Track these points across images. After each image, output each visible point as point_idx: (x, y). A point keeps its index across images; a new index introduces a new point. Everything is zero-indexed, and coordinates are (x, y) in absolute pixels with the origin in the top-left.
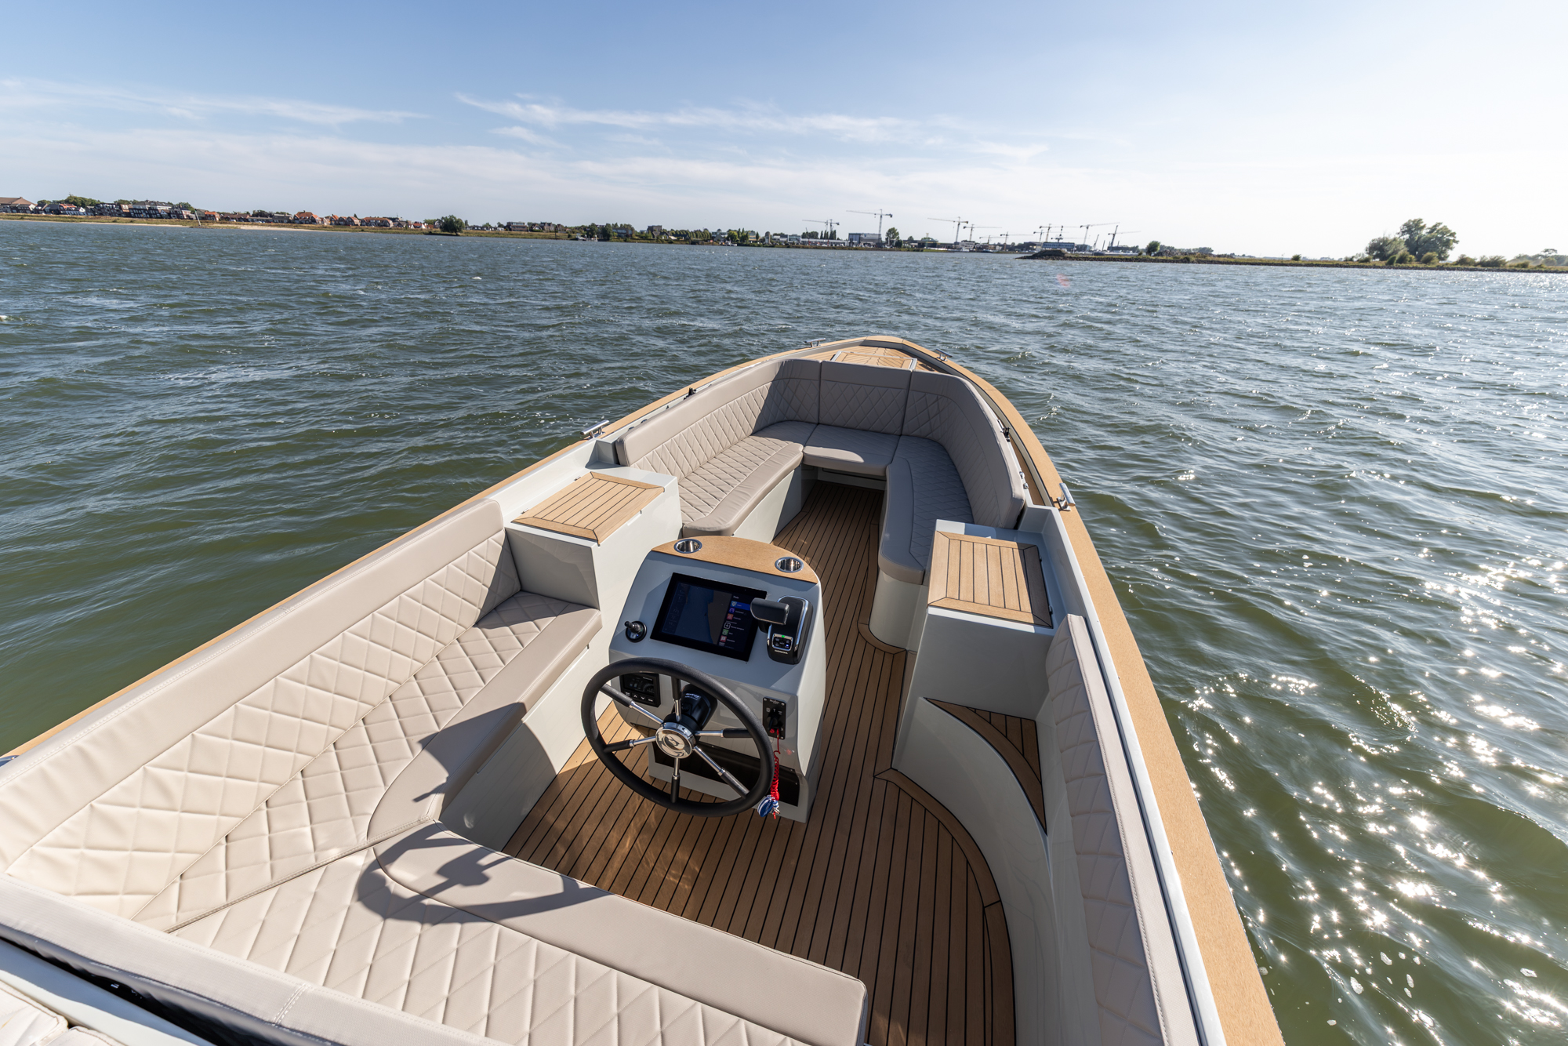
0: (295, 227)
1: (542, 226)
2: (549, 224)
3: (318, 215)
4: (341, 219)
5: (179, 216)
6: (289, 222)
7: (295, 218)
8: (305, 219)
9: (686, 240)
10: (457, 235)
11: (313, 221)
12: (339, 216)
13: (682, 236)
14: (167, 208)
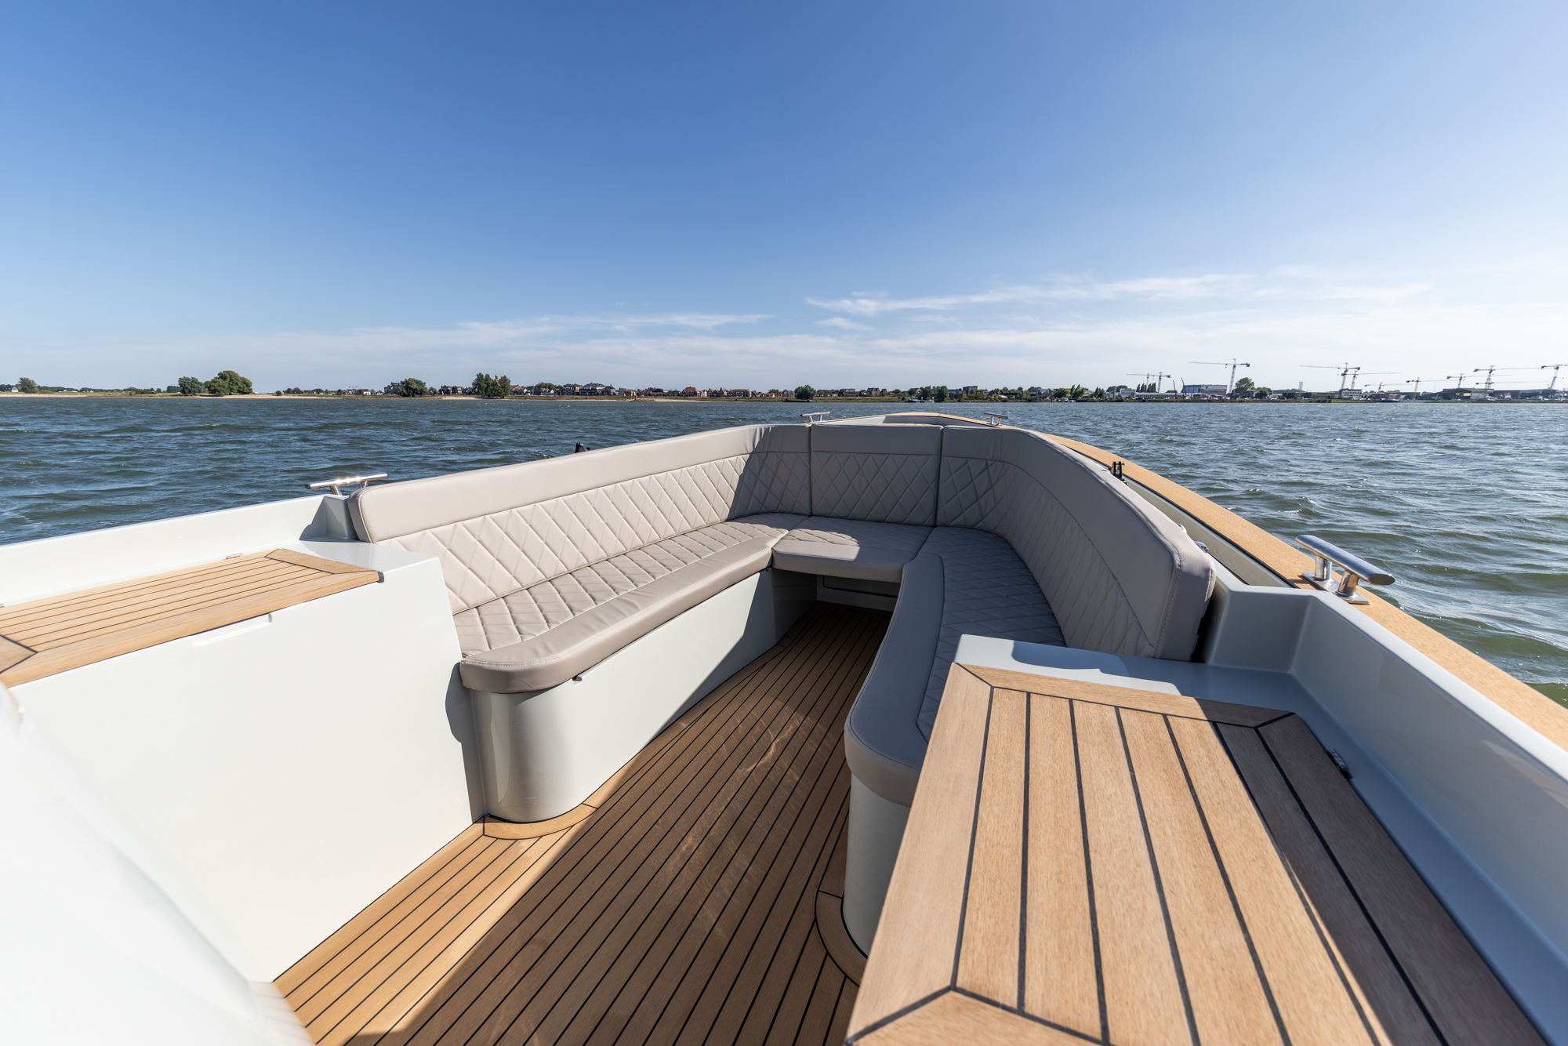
0: (684, 399)
1: (870, 391)
2: (876, 389)
3: (698, 389)
4: (715, 392)
5: (609, 393)
6: (679, 395)
7: (683, 393)
8: (690, 393)
9: (1017, 398)
10: (808, 401)
11: (695, 394)
12: (713, 389)
13: (1013, 394)
14: (601, 388)
